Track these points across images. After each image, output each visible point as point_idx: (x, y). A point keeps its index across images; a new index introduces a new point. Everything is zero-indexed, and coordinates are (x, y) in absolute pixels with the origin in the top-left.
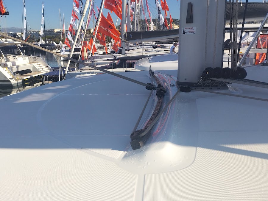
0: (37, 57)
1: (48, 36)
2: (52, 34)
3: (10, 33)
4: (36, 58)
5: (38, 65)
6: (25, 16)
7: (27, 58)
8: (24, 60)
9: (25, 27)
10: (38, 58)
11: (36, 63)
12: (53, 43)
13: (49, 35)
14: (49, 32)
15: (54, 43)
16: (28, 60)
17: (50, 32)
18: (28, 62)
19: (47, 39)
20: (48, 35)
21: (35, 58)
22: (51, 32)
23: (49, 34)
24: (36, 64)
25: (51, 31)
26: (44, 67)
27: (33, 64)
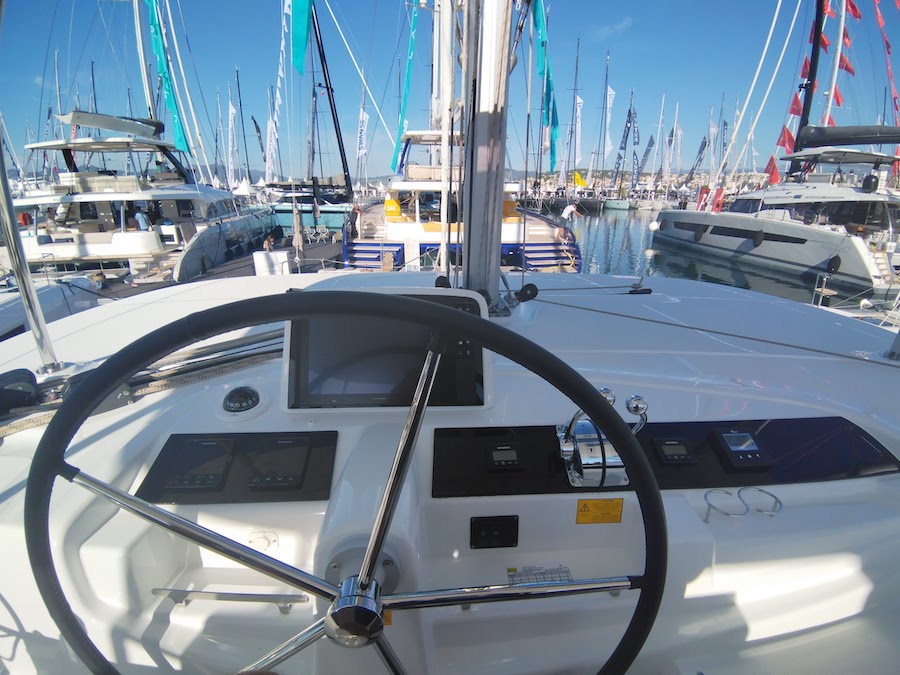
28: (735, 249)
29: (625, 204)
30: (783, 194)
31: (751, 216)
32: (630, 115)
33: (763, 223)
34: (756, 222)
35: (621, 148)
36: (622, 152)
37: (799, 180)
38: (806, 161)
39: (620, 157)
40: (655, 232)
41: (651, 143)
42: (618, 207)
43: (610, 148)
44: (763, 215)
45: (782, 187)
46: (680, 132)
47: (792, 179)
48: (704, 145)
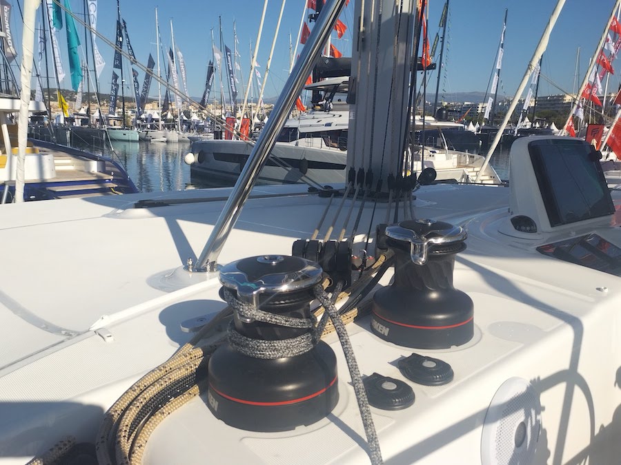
0: (476, 156)
1: (546, 110)
2: (557, 105)
3: (466, 103)
4: (475, 159)
5: (474, 171)
6: (498, 67)
7: (456, 156)
8: (447, 159)
9: (493, 92)
10: (477, 159)
11: (472, 167)
12: (549, 127)
13: (549, 108)
14: (550, 100)
15: (553, 127)
16: (456, 160)
17: (553, 103)
18: (456, 164)
19: (536, 118)
20: (545, 108)
21: (473, 157)
22: (556, 102)
23: (548, 106)
24: (471, 170)
25: (555, 100)
26: (487, 178)
27: (464, 169)
28: (283, 179)
29: (134, 134)
30: (314, 122)
31: (292, 144)
32: (121, 27)
33: (304, 151)
34: (298, 150)
35: (116, 66)
36: (118, 71)
37: (325, 109)
38: (326, 91)
39: (115, 77)
40: (193, 165)
41: (151, 63)
42: (126, 137)
43: (102, 63)
44: (303, 143)
45: (312, 116)
46: (180, 54)
47: (319, 107)
48: (211, 70)
